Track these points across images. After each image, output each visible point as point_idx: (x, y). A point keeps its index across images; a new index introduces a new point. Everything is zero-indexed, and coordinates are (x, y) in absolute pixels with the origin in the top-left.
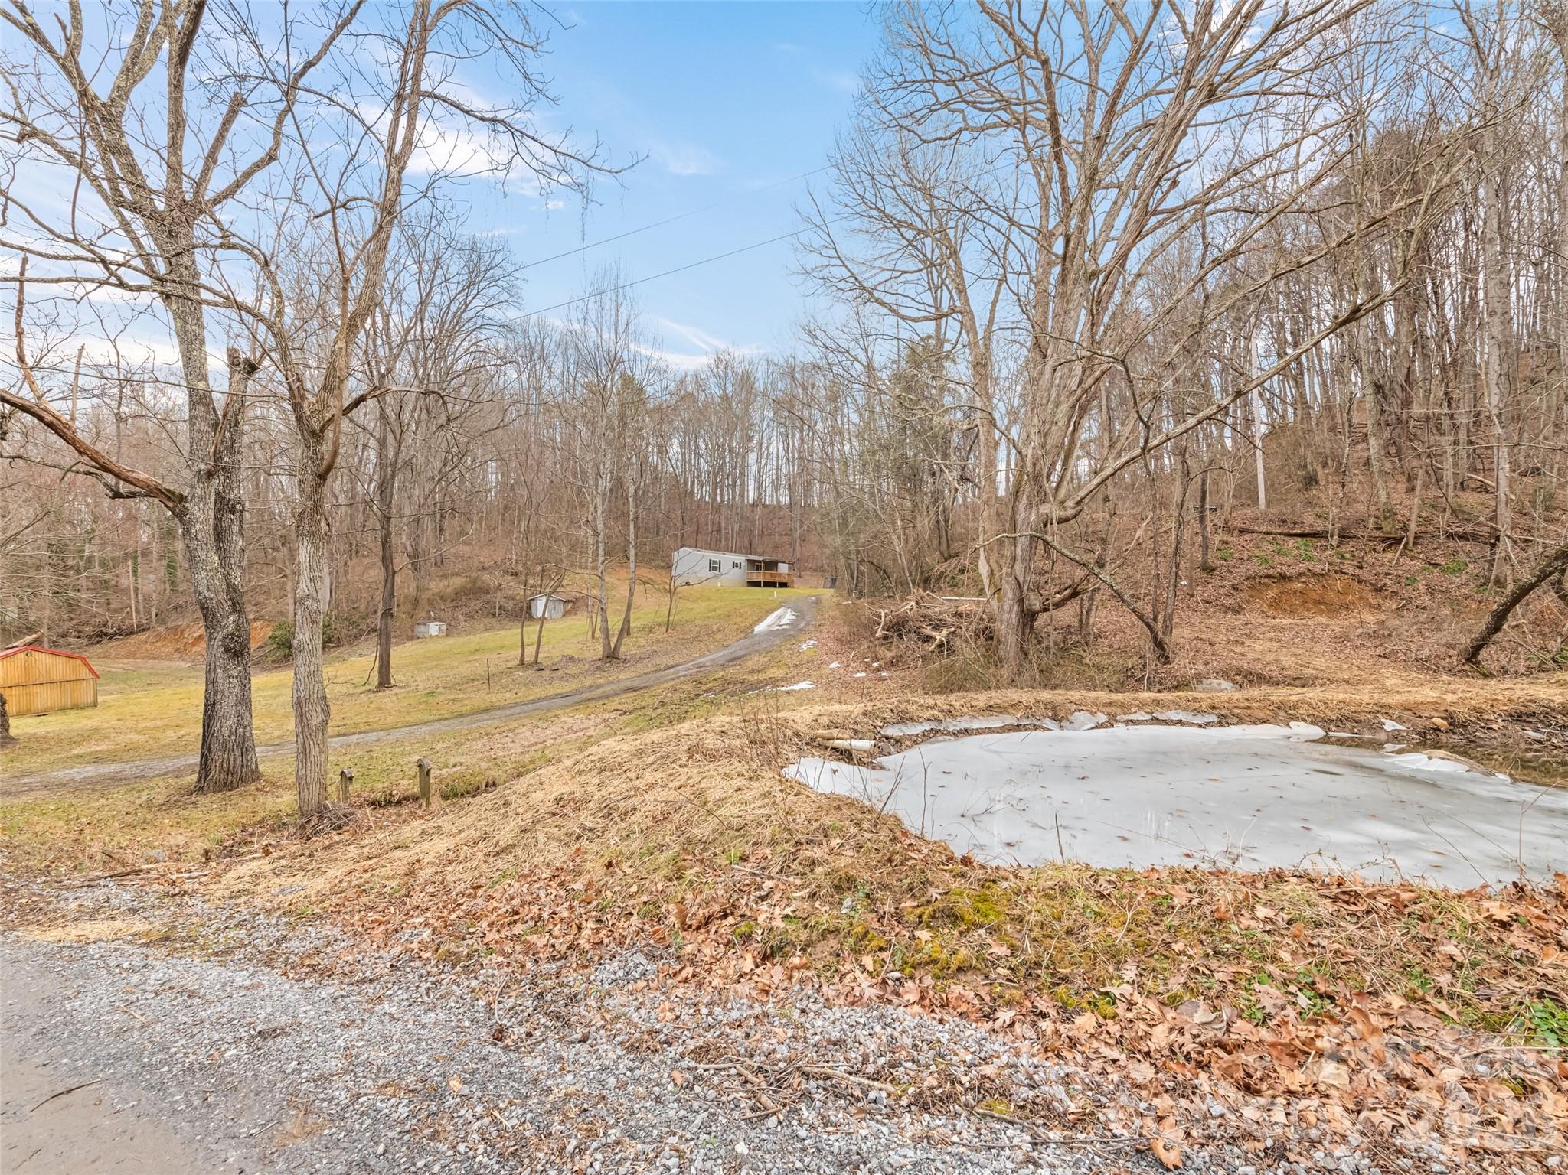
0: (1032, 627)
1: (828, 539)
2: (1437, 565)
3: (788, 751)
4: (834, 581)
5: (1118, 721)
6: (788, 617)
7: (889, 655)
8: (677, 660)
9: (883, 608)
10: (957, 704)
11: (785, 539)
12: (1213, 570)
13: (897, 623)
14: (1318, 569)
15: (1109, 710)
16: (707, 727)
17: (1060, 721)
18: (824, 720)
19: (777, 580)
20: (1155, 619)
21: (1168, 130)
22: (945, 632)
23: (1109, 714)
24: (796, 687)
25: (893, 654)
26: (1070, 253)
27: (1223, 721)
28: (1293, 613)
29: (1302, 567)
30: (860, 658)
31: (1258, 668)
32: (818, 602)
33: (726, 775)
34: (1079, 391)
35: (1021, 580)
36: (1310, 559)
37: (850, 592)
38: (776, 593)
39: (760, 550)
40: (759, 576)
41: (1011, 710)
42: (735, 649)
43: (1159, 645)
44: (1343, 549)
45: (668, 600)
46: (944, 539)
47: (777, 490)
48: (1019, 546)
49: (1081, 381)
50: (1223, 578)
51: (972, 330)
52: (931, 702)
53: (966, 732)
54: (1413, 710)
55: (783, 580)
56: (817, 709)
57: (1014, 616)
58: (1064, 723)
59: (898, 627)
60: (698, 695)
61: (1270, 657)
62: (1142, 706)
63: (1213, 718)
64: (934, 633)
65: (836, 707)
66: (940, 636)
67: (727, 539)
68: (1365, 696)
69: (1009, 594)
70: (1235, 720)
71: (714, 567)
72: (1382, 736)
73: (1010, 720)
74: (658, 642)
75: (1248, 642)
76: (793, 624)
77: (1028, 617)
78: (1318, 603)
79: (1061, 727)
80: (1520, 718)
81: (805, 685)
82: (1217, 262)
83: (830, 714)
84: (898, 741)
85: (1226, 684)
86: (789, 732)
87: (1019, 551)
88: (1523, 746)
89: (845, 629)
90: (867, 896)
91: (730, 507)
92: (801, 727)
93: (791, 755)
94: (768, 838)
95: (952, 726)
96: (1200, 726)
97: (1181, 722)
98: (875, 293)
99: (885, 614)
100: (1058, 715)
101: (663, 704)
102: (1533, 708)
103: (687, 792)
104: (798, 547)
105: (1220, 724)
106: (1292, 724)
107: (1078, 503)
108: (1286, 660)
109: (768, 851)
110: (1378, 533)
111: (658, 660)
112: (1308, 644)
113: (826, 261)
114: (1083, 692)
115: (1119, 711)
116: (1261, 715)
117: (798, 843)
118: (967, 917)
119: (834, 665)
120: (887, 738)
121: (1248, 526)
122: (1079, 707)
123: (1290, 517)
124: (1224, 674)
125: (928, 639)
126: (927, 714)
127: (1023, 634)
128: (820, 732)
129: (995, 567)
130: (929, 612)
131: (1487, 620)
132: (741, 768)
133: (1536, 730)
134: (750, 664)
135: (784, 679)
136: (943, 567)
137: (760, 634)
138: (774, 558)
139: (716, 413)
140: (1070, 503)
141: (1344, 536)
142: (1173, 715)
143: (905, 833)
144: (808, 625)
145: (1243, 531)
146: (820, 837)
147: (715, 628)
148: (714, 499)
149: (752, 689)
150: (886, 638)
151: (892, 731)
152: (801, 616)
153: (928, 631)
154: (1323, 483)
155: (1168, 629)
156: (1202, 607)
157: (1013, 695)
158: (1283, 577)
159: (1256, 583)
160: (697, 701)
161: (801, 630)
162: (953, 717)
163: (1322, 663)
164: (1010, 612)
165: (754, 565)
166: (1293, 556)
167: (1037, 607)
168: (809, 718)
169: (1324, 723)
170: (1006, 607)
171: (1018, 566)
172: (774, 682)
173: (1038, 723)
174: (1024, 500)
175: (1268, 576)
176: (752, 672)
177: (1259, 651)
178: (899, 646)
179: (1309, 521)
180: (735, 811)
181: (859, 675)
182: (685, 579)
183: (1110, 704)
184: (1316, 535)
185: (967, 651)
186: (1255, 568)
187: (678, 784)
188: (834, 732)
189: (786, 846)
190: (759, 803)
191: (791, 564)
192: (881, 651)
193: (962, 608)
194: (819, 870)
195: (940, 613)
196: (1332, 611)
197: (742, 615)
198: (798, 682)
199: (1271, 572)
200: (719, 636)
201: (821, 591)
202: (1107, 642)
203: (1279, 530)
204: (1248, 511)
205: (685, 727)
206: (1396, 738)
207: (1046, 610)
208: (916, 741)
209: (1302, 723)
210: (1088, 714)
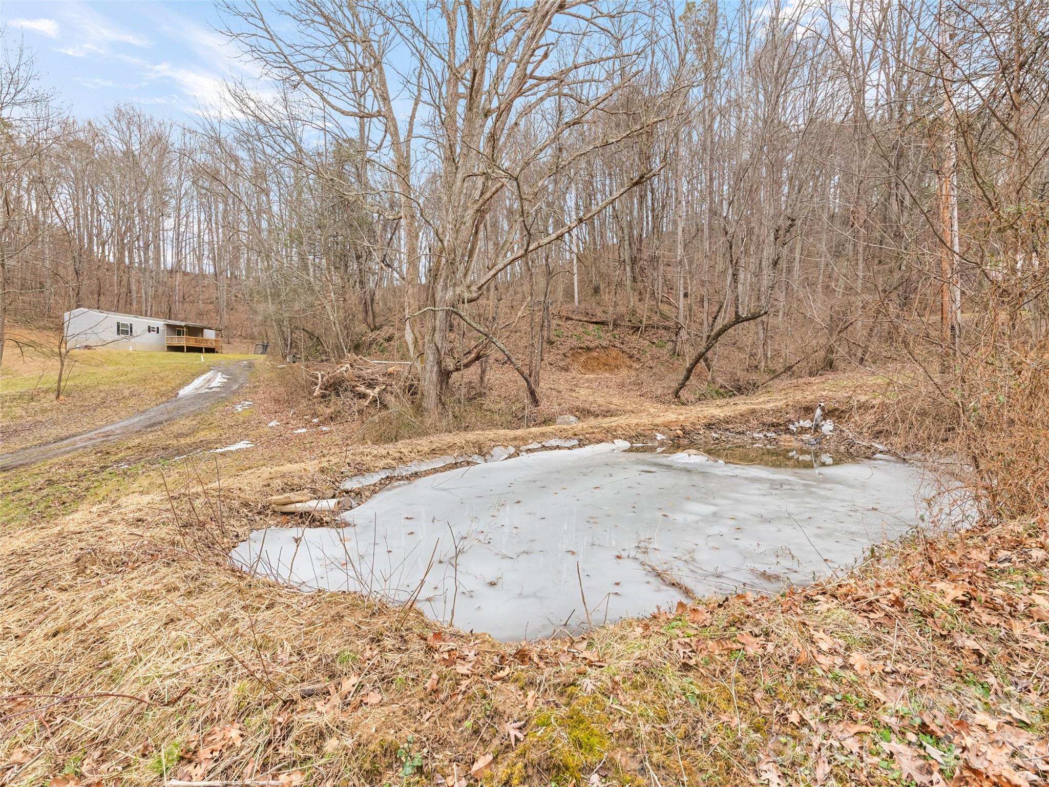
0: (447, 383)
1: (261, 308)
2: (654, 343)
3: (236, 526)
4: (265, 347)
5: (521, 451)
6: (219, 380)
7: (328, 411)
8: (74, 429)
9: (320, 370)
10: (405, 451)
11: (211, 307)
12: (552, 343)
13: (334, 383)
14: (604, 344)
15: (515, 443)
16: (114, 514)
17: (484, 456)
18: (278, 483)
19: (203, 345)
20: (530, 376)
21: (539, 15)
22: (377, 390)
23: (515, 447)
24: (233, 448)
25: (332, 410)
26: (475, 87)
27: (581, 445)
28: (593, 371)
29: (596, 343)
30: (299, 415)
31: (587, 406)
32: (251, 365)
33: (147, 597)
34: (481, 201)
35: (439, 346)
36: (600, 337)
37: (285, 357)
38: (202, 357)
39: (181, 316)
40: (183, 341)
41: (449, 451)
42: (154, 413)
43: (533, 393)
44: (615, 332)
45: (58, 364)
46: (370, 313)
47: (199, 259)
48: (438, 318)
49: (482, 194)
50: (558, 349)
51: (395, 134)
52: (384, 452)
53: (416, 475)
54: (667, 425)
55: (209, 345)
56: (266, 472)
57: (434, 375)
58: (488, 457)
59: (335, 386)
60: (103, 468)
61: (591, 399)
62: (535, 438)
63: (575, 442)
64: (368, 391)
65: (288, 467)
66: (372, 393)
67: (139, 302)
68: (645, 420)
69: (431, 357)
70: (587, 442)
71: (124, 330)
72: (656, 444)
73: (450, 460)
74: (44, 411)
75: (577, 390)
76: (224, 387)
77: (445, 375)
78: (605, 364)
79: (486, 461)
80: (709, 426)
81: (242, 445)
82: (568, 125)
83: (283, 476)
84: (358, 494)
85: (573, 418)
86: (236, 504)
87: (437, 322)
88: (712, 442)
89: (281, 390)
90: (420, 770)
91: (143, 271)
92: (248, 496)
93: (240, 531)
94: (231, 706)
95: (404, 471)
96: (569, 448)
97: (558, 447)
98: (307, 77)
99: (322, 374)
100: (482, 451)
101: (50, 482)
102: (714, 421)
103: (68, 643)
104: (225, 315)
105: (580, 446)
106: (615, 441)
107: (480, 288)
108: (601, 401)
109: (234, 733)
110: (630, 324)
111: (44, 432)
112: (606, 390)
113: (253, 30)
114: (495, 431)
115: (521, 443)
116: (599, 437)
117: (289, 703)
118: (571, 762)
119: (273, 424)
120: (347, 492)
121: (570, 315)
122: (496, 442)
123: (590, 312)
124: (571, 411)
125: (363, 396)
126: (381, 463)
127: (441, 388)
128: (276, 498)
129: (418, 335)
130: (364, 373)
131: (685, 373)
132: (172, 576)
133: (716, 432)
134: (175, 429)
135: (218, 441)
136: (373, 335)
137: (186, 398)
138: (198, 324)
139: (119, 170)
140: (474, 288)
141: (616, 325)
142: (553, 442)
143: (438, 636)
144: (241, 387)
145: (568, 319)
146: (325, 682)
147: (126, 393)
148: (120, 261)
149: (179, 454)
150: (323, 396)
151: (350, 484)
152: (232, 379)
153: (362, 389)
154: (602, 292)
155: (537, 383)
156: (549, 367)
157: (448, 438)
158: (589, 349)
159: (577, 351)
160: (104, 475)
161: (234, 393)
162: (404, 463)
163: (617, 401)
164: (431, 372)
165: (175, 330)
166: (593, 336)
167: (451, 368)
168: (258, 484)
169: (629, 438)
170: (428, 368)
171: (437, 335)
172: (206, 445)
173: (470, 460)
174: (441, 282)
175: (581, 348)
176: (178, 436)
177: (584, 395)
178: (337, 403)
179: (600, 316)
180: (166, 665)
181: (299, 431)
182: (83, 340)
183: (515, 439)
184: (603, 323)
185: (397, 405)
186: (574, 342)
187: (50, 626)
188: (293, 496)
189: (267, 714)
190: (208, 640)
191: (218, 330)
192: (321, 408)
193: (390, 370)
194: (331, 744)
195: (373, 374)
196: (611, 370)
197: (162, 379)
198: (234, 443)
199: (582, 345)
200: (132, 402)
201: (252, 356)
202: (496, 393)
203: (585, 319)
204: (569, 306)
205: (74, 520)
206: (662, 444)
207: (457, 370)
208: (374, 490)
209: (620, 440)
210: (502, 448)
